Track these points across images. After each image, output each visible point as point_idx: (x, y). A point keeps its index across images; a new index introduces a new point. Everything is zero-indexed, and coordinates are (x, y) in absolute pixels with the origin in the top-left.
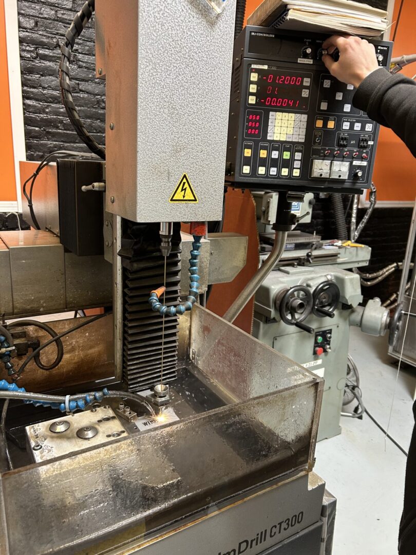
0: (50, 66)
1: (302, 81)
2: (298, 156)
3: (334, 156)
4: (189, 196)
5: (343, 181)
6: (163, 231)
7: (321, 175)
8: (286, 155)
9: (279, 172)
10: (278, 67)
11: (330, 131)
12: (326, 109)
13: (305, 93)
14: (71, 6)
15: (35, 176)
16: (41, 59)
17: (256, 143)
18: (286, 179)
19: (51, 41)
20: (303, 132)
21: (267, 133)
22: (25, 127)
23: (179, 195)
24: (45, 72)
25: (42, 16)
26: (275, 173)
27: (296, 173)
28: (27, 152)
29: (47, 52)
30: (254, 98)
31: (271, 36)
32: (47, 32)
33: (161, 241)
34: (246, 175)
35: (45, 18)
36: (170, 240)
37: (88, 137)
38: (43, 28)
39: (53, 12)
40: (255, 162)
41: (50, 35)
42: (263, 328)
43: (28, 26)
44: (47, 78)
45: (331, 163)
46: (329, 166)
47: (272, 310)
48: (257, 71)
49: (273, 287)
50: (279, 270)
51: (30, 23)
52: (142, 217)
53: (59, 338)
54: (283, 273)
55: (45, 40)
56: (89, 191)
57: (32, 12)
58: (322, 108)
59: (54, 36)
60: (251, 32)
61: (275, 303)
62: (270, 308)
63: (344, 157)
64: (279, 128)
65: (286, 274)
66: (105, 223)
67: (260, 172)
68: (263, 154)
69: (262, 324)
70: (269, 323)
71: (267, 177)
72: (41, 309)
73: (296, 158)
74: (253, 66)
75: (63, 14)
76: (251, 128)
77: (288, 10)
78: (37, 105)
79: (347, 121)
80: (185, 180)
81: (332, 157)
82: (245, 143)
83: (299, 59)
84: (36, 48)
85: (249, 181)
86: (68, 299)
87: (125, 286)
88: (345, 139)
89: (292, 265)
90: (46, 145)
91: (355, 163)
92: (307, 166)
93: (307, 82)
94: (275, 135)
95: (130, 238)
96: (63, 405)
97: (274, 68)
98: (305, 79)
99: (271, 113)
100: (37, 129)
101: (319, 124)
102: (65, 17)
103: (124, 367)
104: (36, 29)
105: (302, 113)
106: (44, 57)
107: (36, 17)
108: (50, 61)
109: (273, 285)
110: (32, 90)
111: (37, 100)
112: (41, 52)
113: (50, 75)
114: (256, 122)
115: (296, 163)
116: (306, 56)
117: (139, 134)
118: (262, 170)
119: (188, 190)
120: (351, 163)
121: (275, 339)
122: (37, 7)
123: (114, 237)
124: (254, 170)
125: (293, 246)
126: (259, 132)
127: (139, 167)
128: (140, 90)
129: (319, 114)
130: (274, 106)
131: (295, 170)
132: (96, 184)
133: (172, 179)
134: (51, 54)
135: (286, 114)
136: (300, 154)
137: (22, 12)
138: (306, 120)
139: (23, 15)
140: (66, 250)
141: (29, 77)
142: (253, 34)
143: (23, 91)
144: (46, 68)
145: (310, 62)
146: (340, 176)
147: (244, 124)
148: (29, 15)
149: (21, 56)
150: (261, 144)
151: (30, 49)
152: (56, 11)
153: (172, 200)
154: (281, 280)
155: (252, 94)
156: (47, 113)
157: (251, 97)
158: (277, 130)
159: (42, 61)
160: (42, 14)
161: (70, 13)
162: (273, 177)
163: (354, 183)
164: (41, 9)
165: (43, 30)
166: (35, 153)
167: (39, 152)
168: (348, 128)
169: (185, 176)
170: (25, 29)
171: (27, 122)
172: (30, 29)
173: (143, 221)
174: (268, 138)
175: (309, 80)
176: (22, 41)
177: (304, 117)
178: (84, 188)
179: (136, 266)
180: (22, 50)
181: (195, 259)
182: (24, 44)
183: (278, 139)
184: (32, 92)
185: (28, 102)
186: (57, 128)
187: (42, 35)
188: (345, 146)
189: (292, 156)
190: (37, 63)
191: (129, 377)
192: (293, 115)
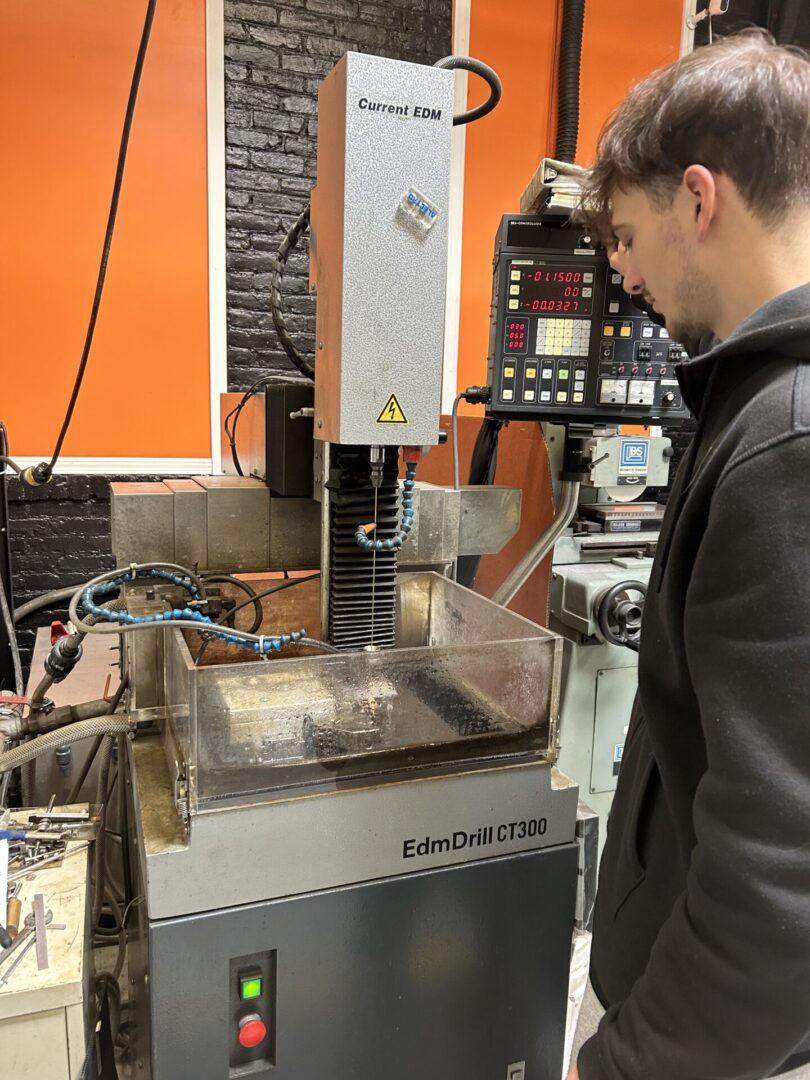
0: (267, 258)
1: (582, 278)
2: (580, 375)
3: (633, 374)
4: (398, 417)
5: (647, 408)
6: (374, 457)
7: (613, 400)
8: (563, 374)
9: (553, 396)
10: (547, 262)
11: (626, 341)
12: (617, 311)
13: (587, 293)
14: (302, 170)
15: (240, 407)
16: (255, 248)
17: (521, 360)
18: (563, 406)
19: (271, 223)
20: (586, 343)
21: (535, 346)
22: (228, 347)
23: (387, 416)
24: (260, 267)
25: (259, 188)
26: (548, 399)
27: (578, 398)
28: (228, 384)
29: (264, 238)
30: (516, 301)
31: (537, 224)
32: (266, 210)
33: (371, 470)
34: (507, 402)
35: (264, 191)
36: (381, 468)
37: (299, 358)
38: (260, 205)
39: (276, 181)
40: (519, 385)
41: (270, 214)
42: (578, 653)
43: (240, 203)
44: (263, 275)
45: (628, 384)
46: (625, 388)
47: (591, 623)
48: (518, 268)
49: (591, 584)
50: (612, 562)
51: (242, 199)
52: (347, 438)
53: (258, 599)
54: (618, 567)
55: (263, 221)
56: (298, 418)
57: (245, 183)
58: (611, 311)
59: (275, 215)
60: (510, 222)
61: (594, 609)
62: (586, 618)
63: (647, 375)
64: (552, 339)
65: (620, 569)
66: (316, 455)
67: (526, 398)
68: (530, 373)
69: (575, 646)
70: (586, 645)
71: (537, 404)
72: (240, 567)
73: (577, 378)
74: (514, 262)
75: (289, 183)
76: (514, 340)
77: (553, 194)
78: (248, 315)
79: (649, 326)
80: (393, 400)
81: (630, 376)
82: (505, 360)
83: (576, 250)
84: (249, 234)
85: (512, 410)
86: (272, 556)
87: (332, 524)
88: (647, 350)
89: (634, 555)
90: (257, 373)
91: (664, 382)
92: (592, 388)
93: (588, 278)
94: (547, 348)
95: (338, 467)
96: (256, 645)
97: (542, 264)
98: (586, 275)
99: (540, 320)
100: (245, 350)
101: (609, 331)
102: (293, 186)
103: (330, 624)
104: (250, 207)
105: (582, 318)
106: (260, 246)
107: (251, 189)
108: (268, 251)
109: (591, 580)
110: (241, 294)
111: (247, 308)
112: (256, 238)
113: (267, 271)
114: (519, 332)
115: (577, 384)
116: (585, 246)
117: (343, 353)
118: (529, 395)
119: (397, 410)
120: (658, 384)
121: (600, 673)
122: (254, 176)
123: (322, 469)
124: (518, 396)
125: (638, 524)
126: (524, 345)
127: (343, 386)
128: (344, 310)
129: (607, 318)
130: (545, 311)
131: (576, 394)
132: (305, 409)
133: (378, 399)
134: (270, 241)
135: (561, 321)
136: (583, 372)
137: (233, 184)
138: (589, 326)
139: (232, 188)
140: (274, 494)
141: (238, 276)
142: (512, 223)
143: (228, 297)
144: (262, 261)
145: (593, 252)
146: (641, 401)
147: (503, 335)
148: (242, 188)
149: (228, 247)
150: (528, 361)
151: (241, 236)
152: (280, 180)
153: (378, 421)
154: (609, 575)
155: (514, 297)
156: (260, 327)
157: (511, 301)
158: (549, 341)
159: (257, 252)
160: (259, 185)
161: (300, 180)
162: (545, 404)
163: (664, 410)
164: (258, 178)
165: (260, 208)
166: (240, 385)
167: (246, 384)
168: (650, 335)
169: (393, 396)
170: (236, 207)
171: (232, 340)
172: (243, 208)
173: (346, 443)
174: (537, 353)
175: (591, 275)
176: (229, 225)
177: (587, 324)
178: (292, 415)
179: (344, 500)
180: (229, 238)
181: (409, 490)
182: (233, 229)
183: (550, 353)
184: (241, 298)
185: (235, 311)
186: (275, 347)
187: (259, 215)
188: (647, 360)
189: (572, 375)
190: (251, 255)
191: (335, 634)
192: (570, 321)
